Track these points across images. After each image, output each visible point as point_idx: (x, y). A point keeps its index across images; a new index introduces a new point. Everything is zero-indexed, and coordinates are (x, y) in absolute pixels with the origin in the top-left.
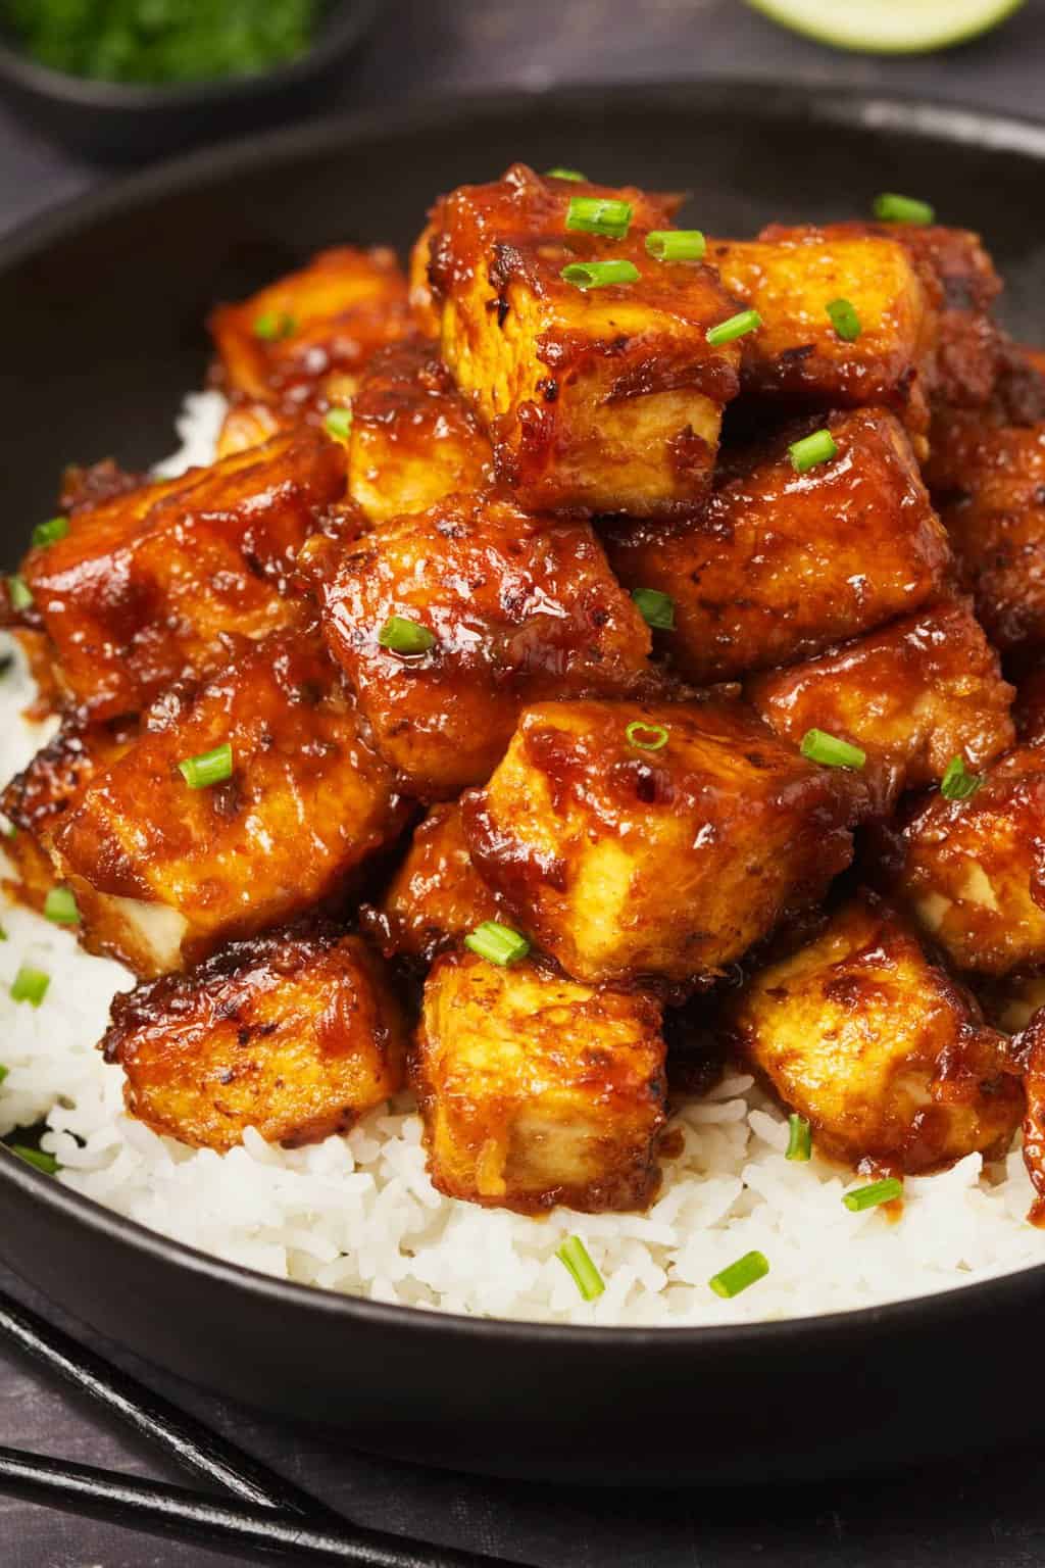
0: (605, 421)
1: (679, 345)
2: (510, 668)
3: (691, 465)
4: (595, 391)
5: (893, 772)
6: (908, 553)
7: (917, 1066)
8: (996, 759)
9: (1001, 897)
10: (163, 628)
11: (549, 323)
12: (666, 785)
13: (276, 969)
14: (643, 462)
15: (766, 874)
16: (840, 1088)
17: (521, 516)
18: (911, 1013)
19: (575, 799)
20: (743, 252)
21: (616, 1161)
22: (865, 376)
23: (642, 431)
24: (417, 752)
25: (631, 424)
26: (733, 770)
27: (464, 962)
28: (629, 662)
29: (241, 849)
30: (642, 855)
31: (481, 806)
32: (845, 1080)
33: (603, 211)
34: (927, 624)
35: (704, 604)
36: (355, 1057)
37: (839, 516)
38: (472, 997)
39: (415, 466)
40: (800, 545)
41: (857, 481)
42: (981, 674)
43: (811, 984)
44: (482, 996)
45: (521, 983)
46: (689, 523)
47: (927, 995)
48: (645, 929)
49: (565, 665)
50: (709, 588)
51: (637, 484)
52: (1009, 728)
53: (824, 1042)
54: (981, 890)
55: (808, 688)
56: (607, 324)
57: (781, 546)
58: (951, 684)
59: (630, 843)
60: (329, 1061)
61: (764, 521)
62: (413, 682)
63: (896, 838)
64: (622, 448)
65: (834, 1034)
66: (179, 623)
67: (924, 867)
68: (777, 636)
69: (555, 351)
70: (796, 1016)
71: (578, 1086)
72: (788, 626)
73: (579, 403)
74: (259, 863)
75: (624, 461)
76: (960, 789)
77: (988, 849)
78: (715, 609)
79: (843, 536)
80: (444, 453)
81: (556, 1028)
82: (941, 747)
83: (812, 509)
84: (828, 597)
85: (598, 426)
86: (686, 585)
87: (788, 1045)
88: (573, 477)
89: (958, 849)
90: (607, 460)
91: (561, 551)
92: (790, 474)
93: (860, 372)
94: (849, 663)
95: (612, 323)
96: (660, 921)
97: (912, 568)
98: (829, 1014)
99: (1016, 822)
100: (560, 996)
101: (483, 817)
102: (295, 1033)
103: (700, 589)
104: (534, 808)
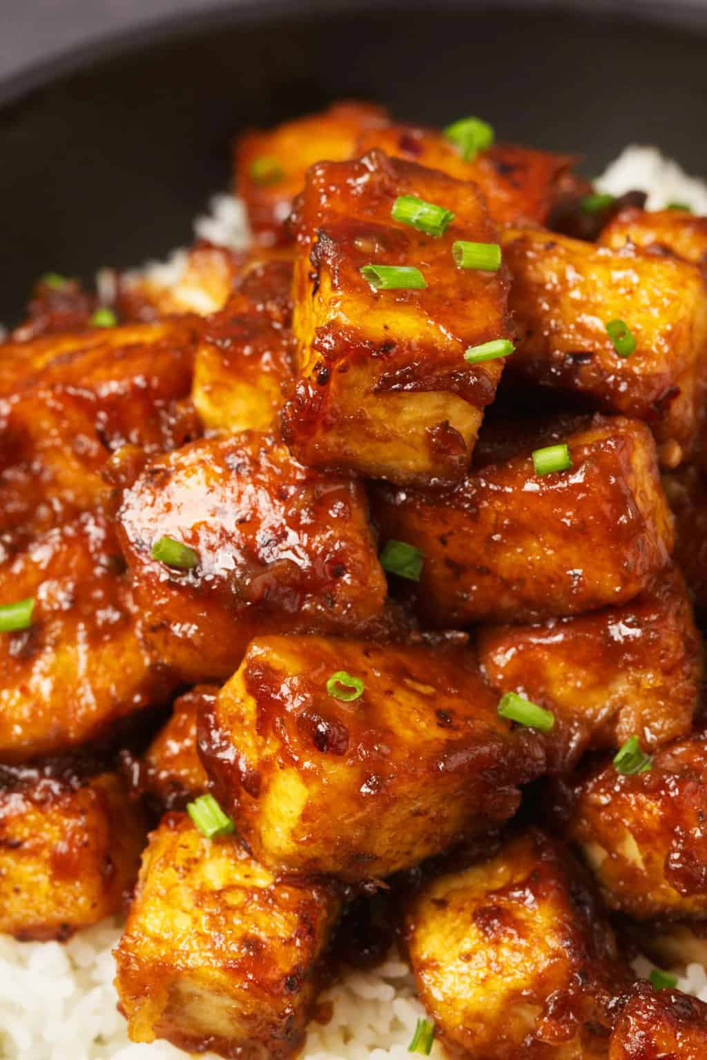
0: (370, 405)
1: (442, 355)
2: (249, 603)
3: (448, 452)
4: (364, 379)
5: (576, 737)
6: (618, 560)
7: (530, 1000)
8: (669, 743)
9: (648, 860)
10: (28, 471)
11: (333, 317)
12: (339, 742)
13: (27, 798)
14: (405, 442)
15: (433, 813)
16: (461, 1006)
17: (297, 464)
18: (534, 955)
19: (274, 728)
20: (567, 250)
21: (258, 1029)
22: (627, 392)
23: (406, 417)
24: (170, 649)
25: (397, 410)
26: (415, 729)
27: (179, 826)
28: (361, 610)
29: (24, 690)
30: (315, 788)
31: (210, 708)
32: (466, 1000)
33: (421, 214)
34: (629, 620)
35: (449, 563)
36: (78, 884)
37: (564, 520)
38: (172, 863)
39: (242, 388)
40: (535, 533)
41: (581, 496)
42: (667, 672)
43: (466, 905)
44: (180, 863)
45: (220, 856)
46: (442, 496)
47: (553, 942)
48: (313, 845)
49: (301, 604)
50: (453, 550)
51: (397, 458)
52: (686, 719)
53: (459, 962)
54: (632, 851)
55: (520, 653)
56: (382, 328)
57: (517, 531)
58: (638, 676)
59: (307, 777)
60: (57, 883)
61: (504, 508)
62: (175, 593)
63: (569, 792)
64: (385, 427)
65: (468, 957)
66: (42, 470)
67: (588, 820)
68: (506, 602)
69: (329, 342)
70: (448, 928)
71: (225, 969)
72: (515, 595)
73: (350, 387)
74: (38, 704)
75: (386, 439)
76: (630, 765)
77: (638, 822)
78: (458, 568)
79: (569, 535)
80: (265, 383)
81: (228, 909)
82: (626, 724)
83: (543, 508)
84: (551, 581)
85: (365, 409)
86: (435, 543)
87: (434, 954)
88: (338, 445)
89: (616, 815)
90: (371, 436)
91: (319, 506)
92: (531, 474)
93: (623, 387)
94: (559, 638)
95: (386, 327)
96: (328, 841)
97: (621, 574)
98: (471, 938)
99: (662, 808)
100: (247, 876)
101: (211, 717)
102: (34, 853)
103: (446, 550)
104: (247, 723)
